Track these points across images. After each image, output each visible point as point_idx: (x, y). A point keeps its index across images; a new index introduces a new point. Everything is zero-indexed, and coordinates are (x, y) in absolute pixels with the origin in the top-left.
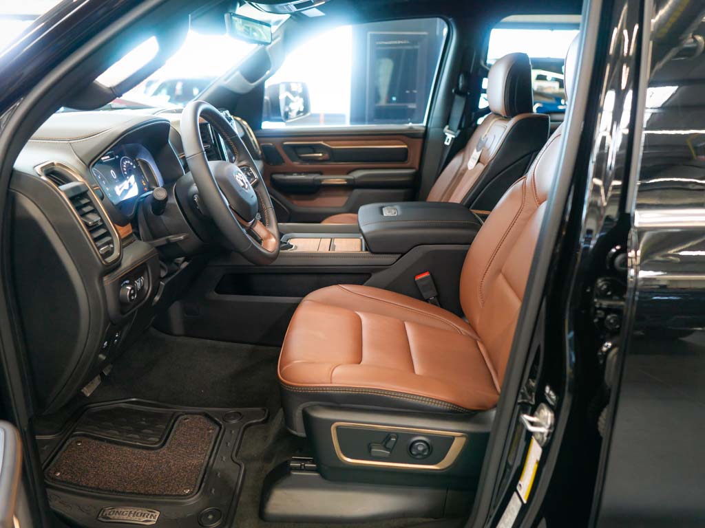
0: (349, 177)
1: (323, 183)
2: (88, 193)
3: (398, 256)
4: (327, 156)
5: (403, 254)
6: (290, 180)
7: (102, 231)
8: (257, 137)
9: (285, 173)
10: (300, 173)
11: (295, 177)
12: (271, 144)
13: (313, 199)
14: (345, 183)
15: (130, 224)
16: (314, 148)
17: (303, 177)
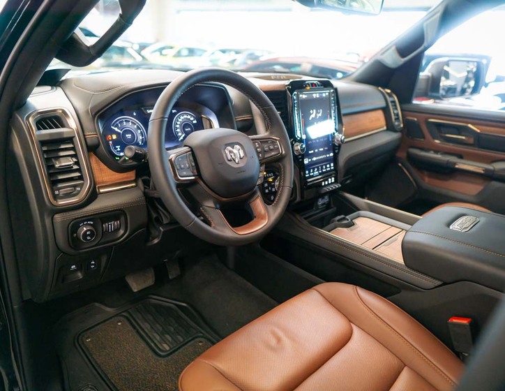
0: (490, 167)
1: (457, 166)
2: (74, 139)
3: (440, 283)
4: (471, 141)
5: (445, 284)
6: (425, 157)
7: (77, 174)
8: (402, 110)
9: (422, 149)
10: (436, 152)
11: (431, 155)
12: (416, 119)
13: (446, 180)
14: (482, 172)
15: (134, 171)
16: (459, 130)
17: (439, 156)
